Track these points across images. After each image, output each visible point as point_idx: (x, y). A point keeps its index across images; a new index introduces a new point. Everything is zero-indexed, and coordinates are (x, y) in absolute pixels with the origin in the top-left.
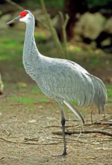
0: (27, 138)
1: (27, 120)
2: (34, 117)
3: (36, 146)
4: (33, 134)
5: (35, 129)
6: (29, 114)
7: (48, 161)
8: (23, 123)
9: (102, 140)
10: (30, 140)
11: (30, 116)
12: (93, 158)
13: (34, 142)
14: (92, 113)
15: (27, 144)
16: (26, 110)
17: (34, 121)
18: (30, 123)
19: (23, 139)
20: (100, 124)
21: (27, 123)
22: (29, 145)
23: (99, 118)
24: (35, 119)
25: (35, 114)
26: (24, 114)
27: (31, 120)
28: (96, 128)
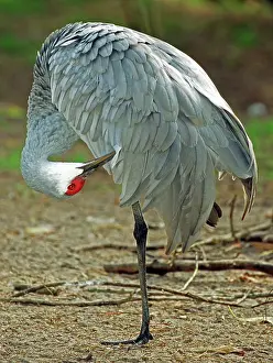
0: (23, 283)
1: (23, 227)
2: (45, 215)
3: (51, 309)
4: (42, 271)
5: (48, 257)
6: (29, 207)
7: (89, 359)
8: (10, 236)
9: (265, 291)
10: (34, 290)
11: (32, 212)
12: (236, 349)
13: (46, 299)
14: (232, 206)
15: (22, 303)
16: (20, 194)
17: (46, 229)
18: (32, 235)
19: (10, 286)
20: (259, 239)
21: (22, 235)
22: (29, 308)
23: (258, 219)
24: (48, 222)
25: (48, 205)
26: (12, 206)
27: (36, 226)
28: (246, 253)
